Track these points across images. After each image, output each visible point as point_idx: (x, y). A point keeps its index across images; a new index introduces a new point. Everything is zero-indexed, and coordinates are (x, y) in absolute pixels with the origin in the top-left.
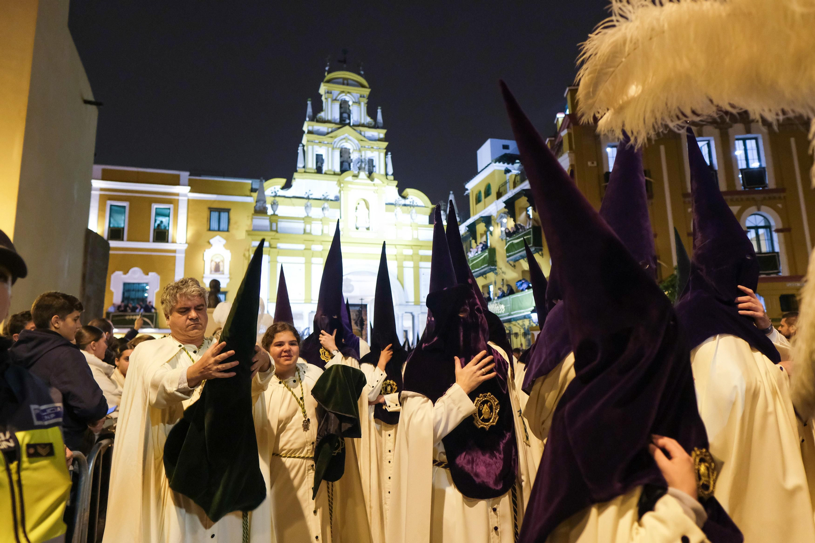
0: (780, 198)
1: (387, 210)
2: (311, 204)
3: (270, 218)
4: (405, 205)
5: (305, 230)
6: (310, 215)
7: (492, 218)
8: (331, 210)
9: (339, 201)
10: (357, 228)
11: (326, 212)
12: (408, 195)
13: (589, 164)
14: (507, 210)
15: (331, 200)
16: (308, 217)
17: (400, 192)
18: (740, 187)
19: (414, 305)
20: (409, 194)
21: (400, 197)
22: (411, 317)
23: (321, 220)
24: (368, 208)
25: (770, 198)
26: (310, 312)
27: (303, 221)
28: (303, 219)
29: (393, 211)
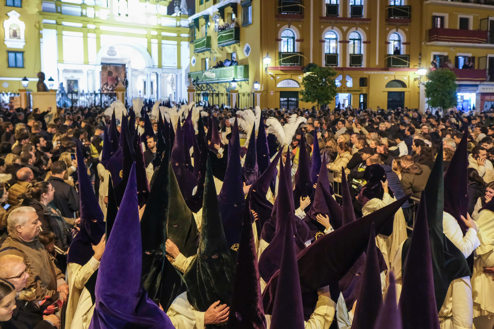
0: (368, 24)
3: (56, 3)
5: (82, 13)
6: (85, 2)
7: (210, 17)
10: (120, 15)
14: (219, 14)
16: (83, 4)
18: (349, 16)
19: (158, 68)
22: (156, 75)
23: (94, 7)
24: (127, 0)
25: (363, 24)
27: (80, 7)
28: (80, 5)
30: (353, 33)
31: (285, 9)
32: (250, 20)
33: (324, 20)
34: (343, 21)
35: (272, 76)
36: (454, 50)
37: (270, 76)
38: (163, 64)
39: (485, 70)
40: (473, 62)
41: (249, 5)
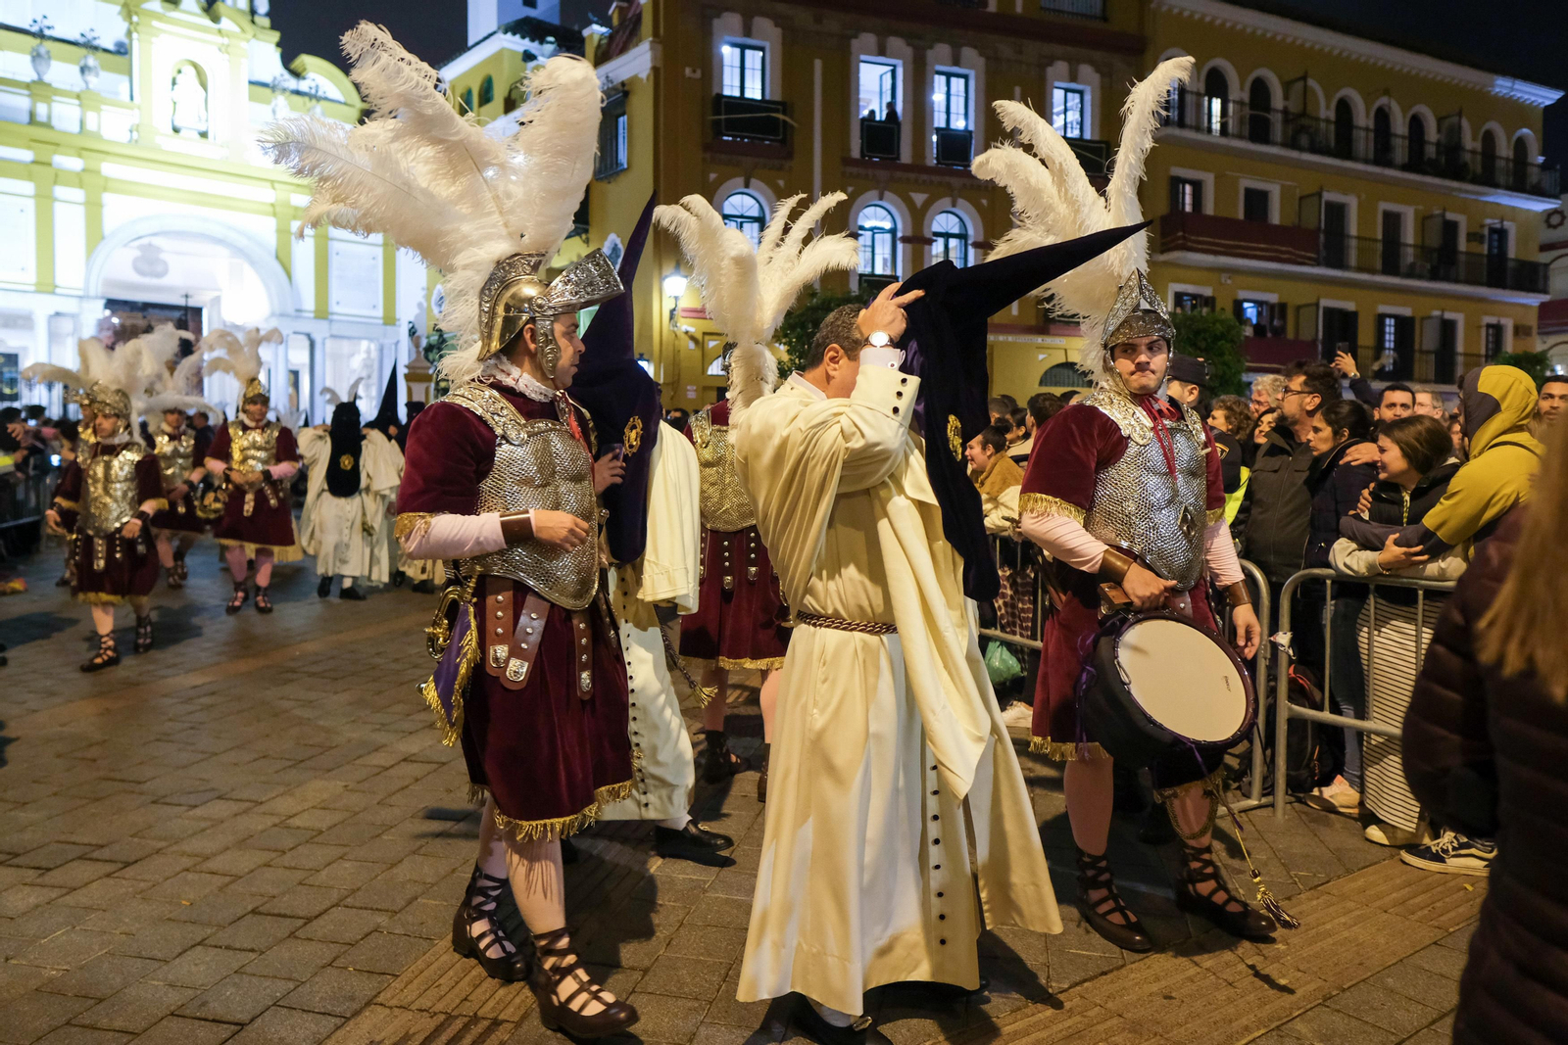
1: (252, 98)
2: (48, 52)
4: (297, 93)
5: (32, 115)
6: (47, 78)
8: (103, 74)
9: (127, 56)
10: (176, 130)
11: (91, 78)
12: (305, 69)
13: (688, 71)
15: (106, 51)
16: (40, 82)
17: (287, 60)
18: (932, 160)
19: (316, 318)
20: (308, 67)
21: (287, 75)
22: (307, 343)
23: (78, 97)
24: (204, 85)
26: (52, 312)
27: (26, 92)
28: (28, 86)
29: (268, 102)
30: (944, 215)
31: (732, 126)
32: (623, 157)
33: (855, 170)
34: (912, 176)
35: (693, 338)
36: (1229, 282)
37: (686, 338)
38: (335, 308)
39: (1314, 341)
40: (1283, 316)
41: (619, 111)
